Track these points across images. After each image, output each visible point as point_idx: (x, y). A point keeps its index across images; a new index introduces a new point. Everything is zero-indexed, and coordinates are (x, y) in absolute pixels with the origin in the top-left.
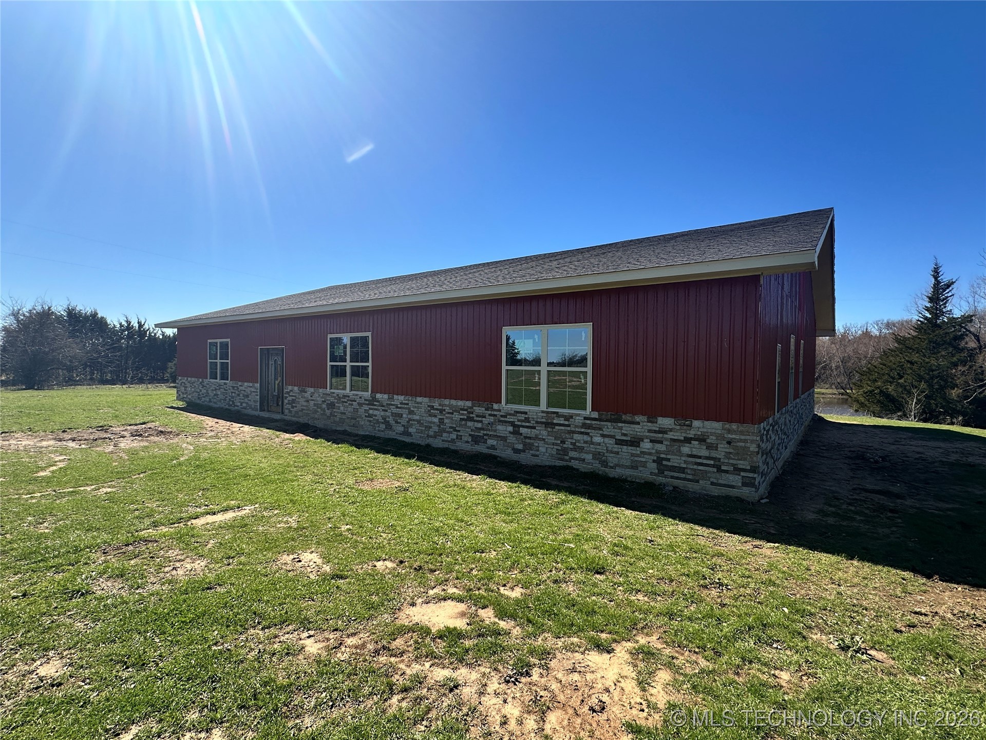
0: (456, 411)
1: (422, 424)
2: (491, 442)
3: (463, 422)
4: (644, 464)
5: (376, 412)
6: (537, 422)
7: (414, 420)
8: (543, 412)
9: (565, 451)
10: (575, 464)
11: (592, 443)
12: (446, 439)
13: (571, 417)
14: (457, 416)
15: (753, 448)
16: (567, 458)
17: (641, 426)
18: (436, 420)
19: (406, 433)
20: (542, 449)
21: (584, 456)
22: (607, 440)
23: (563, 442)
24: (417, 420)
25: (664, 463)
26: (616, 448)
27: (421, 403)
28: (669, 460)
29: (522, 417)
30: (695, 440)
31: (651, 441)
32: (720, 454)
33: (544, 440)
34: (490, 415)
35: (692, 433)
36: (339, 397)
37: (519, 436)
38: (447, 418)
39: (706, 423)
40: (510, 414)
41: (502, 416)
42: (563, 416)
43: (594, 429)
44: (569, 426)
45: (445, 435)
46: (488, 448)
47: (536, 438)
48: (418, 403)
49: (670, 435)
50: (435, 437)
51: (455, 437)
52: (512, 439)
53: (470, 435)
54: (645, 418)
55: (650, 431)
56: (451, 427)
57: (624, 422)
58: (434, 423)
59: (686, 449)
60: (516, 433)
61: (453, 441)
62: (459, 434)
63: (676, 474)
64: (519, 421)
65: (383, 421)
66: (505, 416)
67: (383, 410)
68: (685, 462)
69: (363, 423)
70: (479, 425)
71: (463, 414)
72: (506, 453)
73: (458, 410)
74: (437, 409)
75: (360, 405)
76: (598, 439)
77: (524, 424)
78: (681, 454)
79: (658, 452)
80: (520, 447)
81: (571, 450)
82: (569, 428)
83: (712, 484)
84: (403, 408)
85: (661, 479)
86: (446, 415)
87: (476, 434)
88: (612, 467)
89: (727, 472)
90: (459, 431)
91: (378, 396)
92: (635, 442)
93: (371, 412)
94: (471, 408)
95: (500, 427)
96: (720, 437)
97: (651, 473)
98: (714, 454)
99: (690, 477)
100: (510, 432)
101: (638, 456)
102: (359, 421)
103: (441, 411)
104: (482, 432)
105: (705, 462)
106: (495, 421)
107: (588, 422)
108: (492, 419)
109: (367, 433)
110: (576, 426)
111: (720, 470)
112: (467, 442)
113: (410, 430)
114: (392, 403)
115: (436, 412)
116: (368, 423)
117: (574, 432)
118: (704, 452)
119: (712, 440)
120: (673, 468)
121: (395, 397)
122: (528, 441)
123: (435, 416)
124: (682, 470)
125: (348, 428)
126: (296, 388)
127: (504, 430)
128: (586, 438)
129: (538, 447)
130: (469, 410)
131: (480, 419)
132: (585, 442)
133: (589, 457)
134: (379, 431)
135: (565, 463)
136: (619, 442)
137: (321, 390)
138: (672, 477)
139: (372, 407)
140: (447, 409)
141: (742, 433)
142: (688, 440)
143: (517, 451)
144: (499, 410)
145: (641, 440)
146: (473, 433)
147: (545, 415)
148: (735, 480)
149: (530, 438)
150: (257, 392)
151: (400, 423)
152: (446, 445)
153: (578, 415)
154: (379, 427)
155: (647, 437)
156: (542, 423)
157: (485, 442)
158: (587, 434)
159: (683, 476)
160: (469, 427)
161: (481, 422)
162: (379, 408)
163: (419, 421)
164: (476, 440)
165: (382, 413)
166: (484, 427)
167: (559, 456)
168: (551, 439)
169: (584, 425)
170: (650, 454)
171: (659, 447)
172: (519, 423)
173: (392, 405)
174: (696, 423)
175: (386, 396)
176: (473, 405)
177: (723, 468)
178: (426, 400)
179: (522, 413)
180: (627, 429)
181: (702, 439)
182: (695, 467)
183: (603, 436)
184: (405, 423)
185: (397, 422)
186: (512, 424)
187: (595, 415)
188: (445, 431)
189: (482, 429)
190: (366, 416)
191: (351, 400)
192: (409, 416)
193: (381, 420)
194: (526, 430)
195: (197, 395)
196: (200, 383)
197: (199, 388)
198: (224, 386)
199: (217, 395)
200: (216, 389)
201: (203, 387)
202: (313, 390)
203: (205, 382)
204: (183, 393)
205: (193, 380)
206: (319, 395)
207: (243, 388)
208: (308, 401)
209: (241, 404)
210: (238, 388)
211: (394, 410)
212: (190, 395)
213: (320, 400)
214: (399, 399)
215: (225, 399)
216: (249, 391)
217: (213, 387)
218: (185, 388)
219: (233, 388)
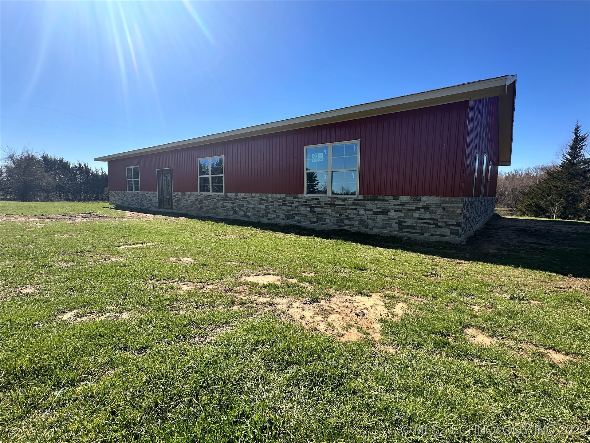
0: (275, 200)
1: (256, 209)
2: (297, 218)
3: (280, 207)
4: (390, 226)
5: (228, 204)
6: (325, 204)
7: (250, 208)
8: (329, 197)
9: (342, 221)
10: (348, 228)
11: (359, 215)
12: (270, 218)
13: (346, 199)
14: (276, 204)
15: (459, 211)
16: (343, 224)
17: (389, 203)
18: (264, 207)
19: (246, 216)
20: (328, 220)
21: (353, 223)
22: (368, 212)
23: (341, 215)
24: (252, 208)
25: (403, 224)
26: (373, 217)
27: (254, 197)
28: (405, 222)
29: (316, 201)
30: (422, 208)
31: (395, 211)
32: (437, 216)
33: (329, 214)
34: (297, 202)
35: (420, 205)
36: (205, 197)
37: (314, 213)
38: (270, 205)
39: (430, 197)
40: (309, 200)
41: (304, 202)
42: (341, 199)
43: (360, 206)
44: (344, 205)
45: (269, 215)
46: (295, 221)
47: (325, 214)
48: (253, 197)
49: (407, 207)
50: (263, 217)
51: (275, 216)
52: (310, 215)
53: (284, 214)
54: (392, 197)
55: (394, 205)
56: (273, 211)
57: (379, 200)
59: (416, 215)
60: (312, 211)
61: (274, 219)
62: (278, 214)
63: (409, 230)
64: (314, 204)
66: (306, 202)
67: (232, 203)
68: (416, 222)
69: (220, 211)
70: (290, 208)
71: (280, 202)
72: (307, 224)
73: (277, 200)
74: (264, 200)
75: (218, 200)
76: (362, 212)
77: (317, 206)
78: (412, 217)
79: (399, 217)
80: (315, 220)
81: (346, 219)
82: (344, 207)
83: (432, 235)
84: (244, 201)
85: (400, 234)
86: (270, 203)
87: (288, 213)
88: (370, 229)
89: (441, 227)
90: (277, 212)
91: (229, 194)
92: (385, 212)
93: (225, 204)
95: (302, 209)
96: (438, 206)
97: (394, 231)
98: (434, 216)
99: (418, 231)
100: (309, 211)
101: (386, 220)
102: (217, 210)
103: (267, 201)
104: (291, 212)
105: (428, 221)
106: (299, 205)
107: (356, 202)
108: (297, 204)
109: (223, 217)
110: (349, 205)
111: (437, 226)
112: (283, 219)
113: (248, 214)
114: (237, 198)
115: (264, 202)
116: (223, 211)
117: (347, 209)
118: (428, 216)
119: (433, 208)
120: (408, 227)
121: (239, 194)
122: (319, 216)
123: (263, 204)
124: (414, 227)
125: (211, 215)
126: (180, 193)
127: (305, 210)
128: (355, 212)
129: (326, 219)
130: (284, 199)
131: (290, 204)
132: (355, 214)
133: (356, 223)
134: (230, 215)
135: (342, 228)
136: (375, 213)
137: (194, 193)
138: (407, 232)
139: (225, 201)
140: (271, 200)
141: (452, 202)
142: (418, 209)
143: (312, 222)
144: (302, 198)
145: (389, 210)
146: (286, 213)
147: (330, 199)
148: (447, 231)
149: (321, 214)
150: (157, 197)
151: (242, 210)
152: (270, 221)
153: (350, 198)
154: (230, 213)
155: (392, 209)
156: (328, 204)
157: (294, 218)
158: (356, 209)
159: (414, 231)
160: (284, 210)
161: (291, 206)
162: (230, 201)
163: (253, 208)
164: (288, 217)
165: (231, 205)
166: (293, 209)
167: (338, 224)
168: (333, 214)
169: (354, 204)
170: (394, 219)
171: (400, 214)
172: (314, 205)
173: (237, 199)
174: (423, 198)
175: (233, 194)
176: (286, 196)
177: (439, 224)
178: (258, 195)
179: (316, 199)
180: (380, 204)
181: (426, 208)
182: (422, 225)
183: (365, 210)
184: (245, 210)
185: (240, 210)
186: (310, 206)
187: (361, 197)
188: (269, 213)
189: (292, 210)
190: (222, 207)
191: (212, 198)
192: (248, 205)
193: (231, 209)
194: (318, 209)
195: (121, 201)
196: (123, 193)
197: (122, 197)
198: (137, 195)
199: (133, 200)
200: (132, 197)
201: (125, 196)
202: (189, 194)
203: (126, 193)
204: (113, 200)
205: (118, 192)
206: (193, 196)
207: (148, 195)
208: (187, 200)
209: (148, 205)
210: (145, 195)
211: (238, 202)
212: (117, 201)
213: (194, 199)
214: (241, 195)
215: (138, 202)
216: (152, 196)
217: (130, 195)
218: (114, 197)
219: (142, 195)
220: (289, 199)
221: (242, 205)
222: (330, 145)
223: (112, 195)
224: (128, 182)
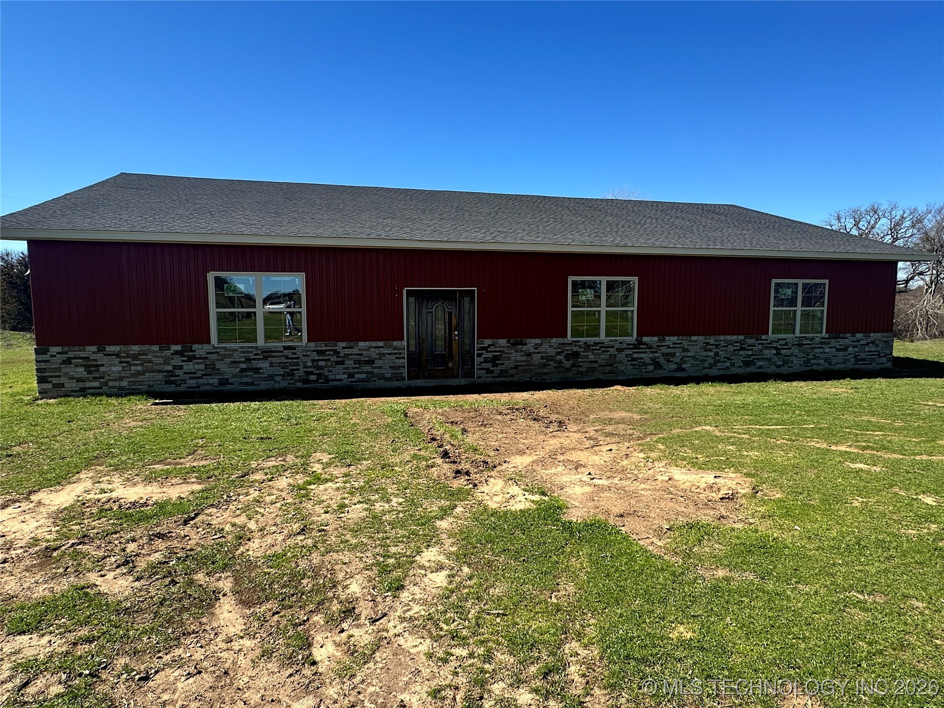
0: (730, 344)
1: (698, 358)
2: (759, 363)
3: (737, 352)
4: (849, 360)
5: (642, 355)
6: (793, 345)
7: (688, 357)
8: (796, 337)
9: (809, 361)
10: (815, 367)
11: (825, 353)
12: (721, 368)
13: (814, 339)
14: (731, 348)
16: (810, 364)
17: (849, 340)
18: (711, 354)
19: (680, 369)
20: (795, 362)
21: (820, 361)
22: (832, 350)
23: (808, 355)
25: (858, 357)
26: (836, 353)
28: (859, 355)
29: (783, 342)
30: (871, 343)
31: (853, 347)
32: (879, 349)
33: (796, 355)
34: (759, 344)
35: (870, 340)
36: (588, 346)
37: (780, 356)
38: (722, 350)
39: (875, 334)
40: (774, 342)
41: (768, 344)
42: (809, 339)
43: (826, 344)
44: (811, 344)
45: (719, 364)
46: (757, 368)
47: (792, 355)
48: (693, 341)
49: (862, 342)
50: (710, 367)
51: (729, 365)
52: (775, 359)
53: (742, 361)
54: (850, 335)
55: (852, 341)
56: (724, 358)
57: (841, 338)
58: (709, 356)
59: (867, 349)
60: (778, 354)
61: (727, 368)
62: (732, 361)
63: (862, 362)
64: (780, 345)
65: (651, 362)
66: (770, 343)
67: (652, 352)
68: (867, 355)
69: (623, 368)
70: (750, 353)
71: (736, 346)
72: (773, 369)
73: (731, 343)
74: (713, 345)
75: (620, 350)
76: (827, 350)
77: (784, 347)
78: (864, 351)
79: (855, 352)
80: (781, 363)
81: (813, 359)
82: (812, 346)
83: (877, 364)
84: (676, 347)
85: (857, 367)
86: (722, 348)
87: (747, 359)
88: (834, 365)
89: (882, 357)
90: (732, 359)
91: (645, 339)
92: (846, 348)
93: (635, 356)
94: (744, 340)
95: (766, 352)
96: (881, 340)
97: (853, 364)
99: (868, 362)
100: (774, 354)
101: (846, 356)
102: (617, 367)
103: (717, 346)
104: (752, 357)
105: (875, 353)
106: (763, 348)
107: (823, 340)
108: (760, 347)
109: (631, 377)
110: (816, 344)
111: (880, 357)
112: (740, 367)
113: (684, 366)
114: (663, 344)
115: (712, 347)
116: (631, 367)
117: (814, 348)
118: (874, 349)
119: (877, 342)
120: (861, 360)
121: (667, 338)
122: (786, 358)
123: (711, 350)
124: (865, 360)
125: (601, 377)
126: (503, 342)
127: (768, 353)
128: (821, 350)
129: (792, 361)
130: (742, 342)
131: (751, 348)
132: (821, 353)
133: (822, 362)
134: (646, 372)
135: (809, 368)
136: (838, 350)
137: (554, 340)
138: (861, 364)
139: (637, 350)
140: (722, 344)
141: (888, 337)
142: (868, 344)
143: (778, 366)
144: (766, 340)
145: (848, 347)
146: (745, 359)
147: (798, 339)
148: (884, 360)
149: (787, 356)
151: (672, 361)
152: (722, 372)
153: (817, 337)
154: (646, 368)
155: (851, 345)
156: (796, 345)
157: (755, 364)
158: (822, 348)
159: (865, 362)
160: (741, 355)
161: (751, 350)
162: (647, 350)
163: (693, 357)
164: (747, 364)
165: (651, 355)
166: (754, 353)
167: (806, 364)
168: (801, 355)
169: (821, 343)
170: (852, 354)
171: (857, 349)
172: (780, 347)
174: (872, 335)
175: (656, 339)
176: (746, 338)
177: (881, 355)
178: (701, 338)
179: (782, 339)
180: (842, 341)
181: (873, 343)
182: (870, 357)
183: (831, 348)
184: (678, 361)
185: (668, 361)
186: (776, 348)
187: (827, 336)
188: (719, 361)
189: (753, 355)
190: (628, 361)
191: (606, 347)
192: (682, 354)
193: (649, 361)
194: (785, 351)
195: (161, 376)
196: (177, 353)
197: (167, 363)
198: (286, 352)
199: (257, 370)
200: (248, 360)
201: (190, 359)
202: (538, 341)
203: (200, 349)
204: (79, 380)
205: (135, 349)
206: (550, 346)
207: (355, 351)
208: (529, 355)
209: (351, 376)
210: (336, 353)
211: (665, 350)
212: (121, 379)
213: (551, 352)
214: (671, 340)
215: (291, 374)
216: (373, 353)
217: (237, 357)
218: (91, 367)
219: (319, 353)
220: (750, 341)
221: (673, 355)
222: (800, 282)
223: (68, 362)
224: (221, 318)
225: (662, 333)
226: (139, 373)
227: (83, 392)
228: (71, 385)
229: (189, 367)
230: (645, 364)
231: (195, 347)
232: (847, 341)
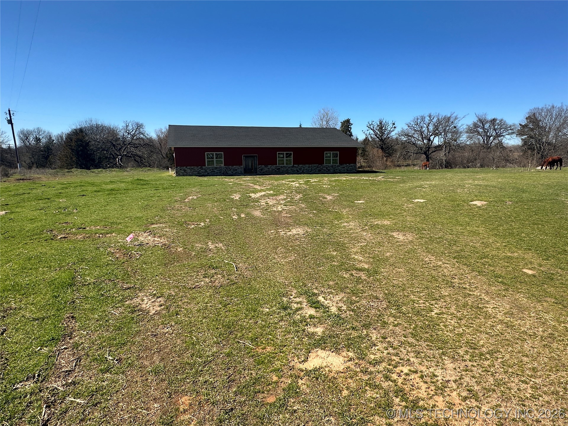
1: (307, 170)
3: (316, 168)
4: (345, 170)
7: (305, 169)
10: (336, 172)
11: (339, 169)
17: (345, 165)
26: (342, 169)
28: (348, 169)
29: (328, 166)
34: (322, 166)
36: (282, 167)
40: (326, 166)
41: (324, 166)
42: (335, 165)
46: (322, 172)
48: (306, 166)
49: (348, 166)
50: (310, 172)
52: (326, 170)
58: (310, 169)
60: (327, 168)
63: (349, 171)
69: (290, 172)
73: (315, 166)
81: (336, 170)
82: (335, 167)
83: (353, 171)
84: (302, 167)
85: (347, 172)
88: (341, 171)
90: (316, 170)
91: (295, 165)
92: (344, 168)
94: (318, 166)
95: (324, 168)
102: (288, 171)
103: (312, 167)
111: (353, 169)
113: (304, 171)
115: (310, 167)
116: (292, 171)
126: (263, 166)
129: (330, 170)
133: (338, 171)
134: (295, 173)
139: (293, 168)
147: (332, 165)
150: (243, 169)
152: (313, 173)
153: (337, 165)
156: (331, 167)
158: (338, 167)
160: (318, 169)
162: (295, 168)
167: (334, 171)
168: (333, 169)
174: (351, 164)
178: (308, 165)
180: (343, 166)
181: (351, 166)
187: (339, 165)
188: (312, 170)
189: (321, 169)
191: (286, 167)
192: (303, 169)
195: (197, 172)
196: (200, 168)
197: (198, 170)
198: (220, 168)
199: (214, 171)
200: (213, 169)
201: (202, 169)
202: (271, 166)
203: (204, 167)
204: (183, 173)
205: (192, 167)
206: (274, 167)
207: (233, 168)
208: (269, 169)
209: (232, 173)
210: (229, 168)
211: (299, 168)
212: (190, 173)
213: (274, 168)
214: (300, 166)
215: (221, 172)
216: (237, 168)
217: (211, 169)
218: (185, 171)
219: (226, 168)
220: (320, 166)
221: (301, 169)
222: (332, 152)
223: (181, 170)
224: (208, 161)
225: (298, 164)
226: (193, 172)
227: (183, 175)
228: (181, 174)
229: (202, 171)
230: (295, 171)
231: (203, 167)
232: (345, 166)
